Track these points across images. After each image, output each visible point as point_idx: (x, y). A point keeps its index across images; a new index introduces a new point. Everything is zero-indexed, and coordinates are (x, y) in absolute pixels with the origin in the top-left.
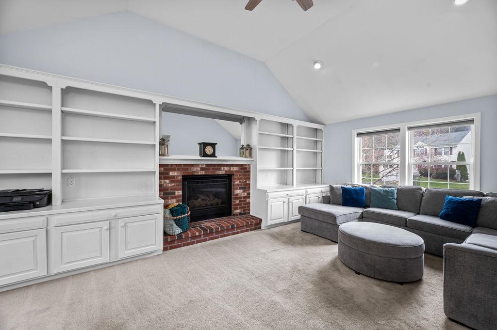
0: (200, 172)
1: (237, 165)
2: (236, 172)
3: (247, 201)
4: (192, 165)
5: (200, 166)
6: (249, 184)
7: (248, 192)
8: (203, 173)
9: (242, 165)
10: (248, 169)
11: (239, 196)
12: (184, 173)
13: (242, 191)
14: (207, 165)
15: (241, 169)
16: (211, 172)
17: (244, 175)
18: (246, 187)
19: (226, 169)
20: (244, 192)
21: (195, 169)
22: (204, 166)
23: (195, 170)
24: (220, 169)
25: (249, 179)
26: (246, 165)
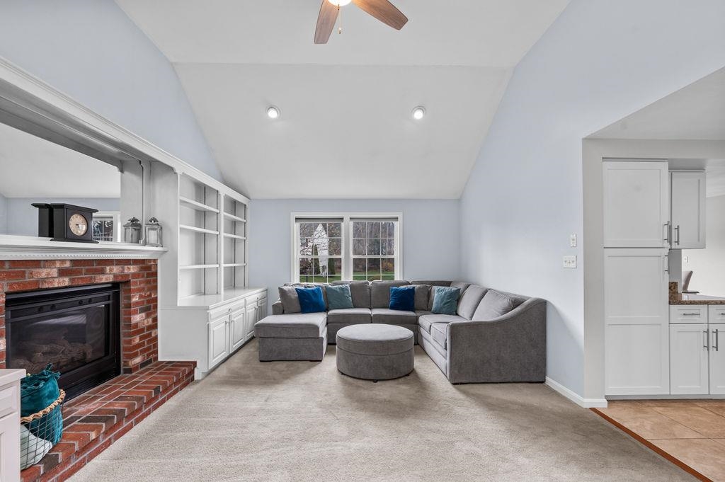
0: (56, 280)
1: (136, 262)
2: (134, 275)
3: (153, 335)
4: (37, 263)
5: (58, 265)
6: (156, 299)
7: (153, 316)
8: (66, 281)
9: (143, 261)
10: (153, 270)
11: (141, 326)
12: (11, 285)
13: (143, 315)
14: (74, 262)
15: (142, 269)
16: (83, 279)
17: (148, 282)
18: (150, 307)
19: (116, 269)
20: (148, 316)
21: (43, 273)
22: (68, 265)
23: (43, 276)
24: (102, 272)
25: (155, 288)
26: (150, 260)
